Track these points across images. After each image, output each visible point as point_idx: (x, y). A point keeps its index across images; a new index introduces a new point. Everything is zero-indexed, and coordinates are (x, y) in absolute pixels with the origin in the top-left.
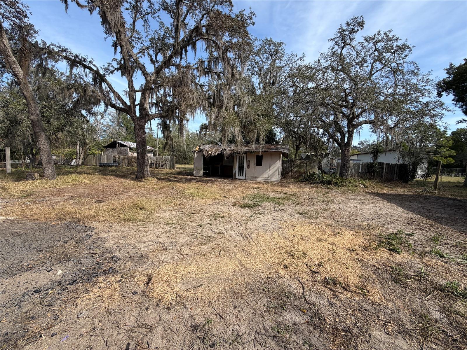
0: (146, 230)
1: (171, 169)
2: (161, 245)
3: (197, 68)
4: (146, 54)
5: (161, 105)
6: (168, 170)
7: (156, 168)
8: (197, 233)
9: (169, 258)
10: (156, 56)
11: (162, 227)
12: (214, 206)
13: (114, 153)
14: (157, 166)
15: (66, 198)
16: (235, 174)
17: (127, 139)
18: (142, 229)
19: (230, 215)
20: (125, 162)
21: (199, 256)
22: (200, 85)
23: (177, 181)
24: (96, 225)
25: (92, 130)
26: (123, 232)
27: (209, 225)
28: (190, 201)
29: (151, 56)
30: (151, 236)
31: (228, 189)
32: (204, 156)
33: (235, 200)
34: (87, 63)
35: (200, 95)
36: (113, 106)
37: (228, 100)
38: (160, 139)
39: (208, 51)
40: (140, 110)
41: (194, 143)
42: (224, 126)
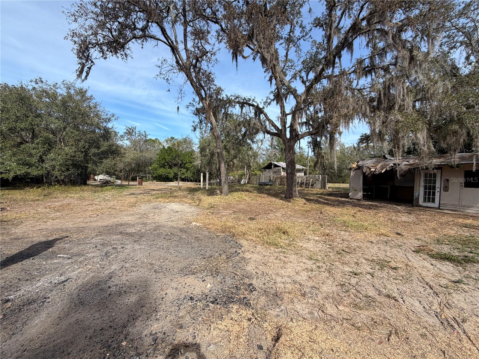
0: (286, 260)
1: (321, 188)
2: (299, 286)
3: (354, 72)
4: (298, 78)
5: (311, 123)
6: (318, 190)
7: (306, 187)
8: (349, 284)
9: (307, 310)
10: (307, 76)
11: (304, 261)
12: (379, 245)
13: (270, 173)
14: (307, 185)
15: (230, 212)
16: (418, 199)
17: (281, 160)
18: (282, 258)
19: (409, 268)
20: (278, 181)
21: (350, 327)
22: (358, 90)
23: (327, 204)
24: (244, 242)
25: (255, 155)
26: (265, 256)
27: (369, 276)
28: (343, 233)
29: (302, 78)
30: (289, 271)
31: (405, 222)
32: (364, 174)
33: (419, 243)
34: (251, 102)
35: (358, 101)
36: (268, 132)
37: (403, 96)
38: (311, 157)
39: (370, 45)
40: (290, 132)
41: (350, 158)
42: (397, 132)
